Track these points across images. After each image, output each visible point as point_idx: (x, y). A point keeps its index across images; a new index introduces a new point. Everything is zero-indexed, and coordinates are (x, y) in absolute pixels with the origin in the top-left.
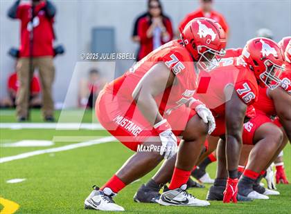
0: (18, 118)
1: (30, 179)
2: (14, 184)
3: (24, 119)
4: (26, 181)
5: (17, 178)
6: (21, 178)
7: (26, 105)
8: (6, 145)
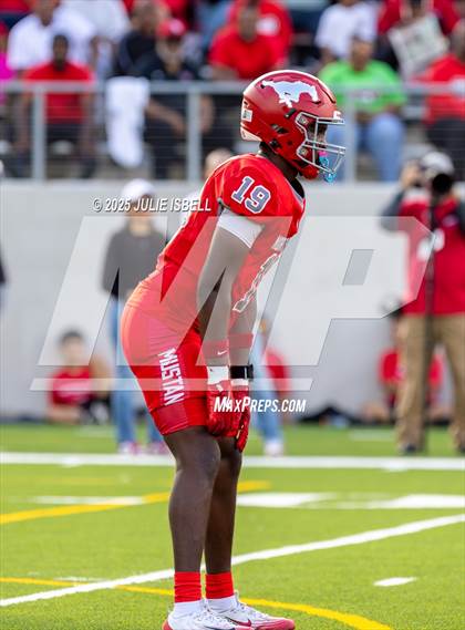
0: (400, 446)
1: (425, 578)
2: (391, 588)
3: (413, 450)
4: (414, 582)
5: (396, 575)
6: (405, 575)
7: (417, 419)
8: (374, 505)
